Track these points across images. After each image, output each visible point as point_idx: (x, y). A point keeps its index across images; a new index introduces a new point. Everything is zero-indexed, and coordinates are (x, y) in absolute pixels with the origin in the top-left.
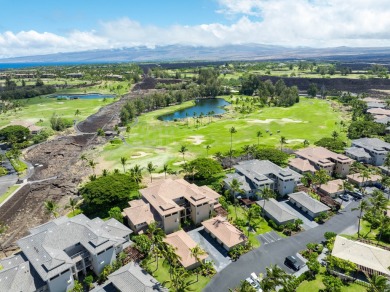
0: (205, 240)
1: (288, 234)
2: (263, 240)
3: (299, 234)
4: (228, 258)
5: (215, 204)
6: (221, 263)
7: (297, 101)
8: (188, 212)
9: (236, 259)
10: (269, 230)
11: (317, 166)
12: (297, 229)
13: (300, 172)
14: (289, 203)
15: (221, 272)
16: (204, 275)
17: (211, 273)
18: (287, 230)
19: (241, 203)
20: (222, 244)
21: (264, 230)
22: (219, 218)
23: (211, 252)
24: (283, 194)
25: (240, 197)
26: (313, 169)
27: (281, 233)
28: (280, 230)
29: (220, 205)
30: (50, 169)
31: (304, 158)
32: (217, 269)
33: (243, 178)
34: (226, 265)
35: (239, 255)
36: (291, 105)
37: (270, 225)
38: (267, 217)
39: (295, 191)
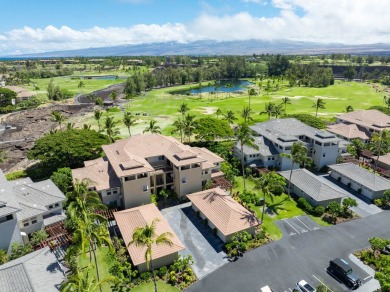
0: (189, 223)
1: (330, 221)
2: (287, 229)
3: (350, 223)
4: (223, 254)
5: (214, 171)
6: (208, 263)
7: (332, 83)
8: (170, 179)
9: (235, 257)
10: (298, 214)
11: (369, 132)
12: (347, 215)
13: (346, 139)
14: (330, 178)
15: (204, 280)
16: (171, 282)
17: (184, 280)
18: (328, 215)
19: (256, 173)
20: (216, 230)
21: (290, 212)
22: (218, 190)
23: (195, 242)
24: (320, 165)
25: (253, 165)
26: (364, 136)
27: (318, 220)
28: (317, 214)
29: (221, 173)
30: (23, 132)
31: (348, 123)
32: (199, 273)
33: (260, 139)
34: (216, 267)
35: (243, 250)
36: (325, 86)
37: (301, 206)
38: (295, 195)
39: (339, 161)
